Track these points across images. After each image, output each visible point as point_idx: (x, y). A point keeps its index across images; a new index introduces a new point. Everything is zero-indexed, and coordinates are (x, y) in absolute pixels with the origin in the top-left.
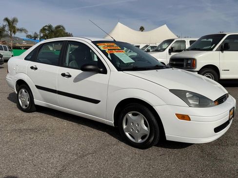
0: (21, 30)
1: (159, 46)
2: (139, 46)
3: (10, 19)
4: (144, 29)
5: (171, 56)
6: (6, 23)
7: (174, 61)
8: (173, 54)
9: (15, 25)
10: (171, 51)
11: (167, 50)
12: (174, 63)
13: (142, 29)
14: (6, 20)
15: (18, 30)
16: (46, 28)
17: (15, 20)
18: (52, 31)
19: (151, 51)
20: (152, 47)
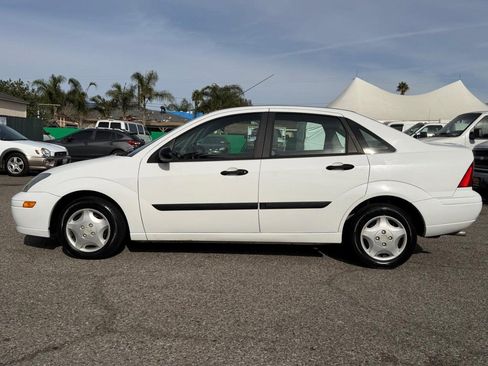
0: (162, 95)
1: (448, 125)
2: (402, 125)
3: (144, 74)
4: (407, 88)
5: (474, 145)
6: (135, 83)
7: (480, 155)
8: (478, 142)
9: (152, 86)
10: (474, 135)
11: (466, 134)
12: (482, 158)
13: (403, 88)
14: (137, 76)
15: (157, 95)
16: (207, 90)
17: (152, 77)
18: (218, 97)
19: (428, 135)
20: (431, 128)
